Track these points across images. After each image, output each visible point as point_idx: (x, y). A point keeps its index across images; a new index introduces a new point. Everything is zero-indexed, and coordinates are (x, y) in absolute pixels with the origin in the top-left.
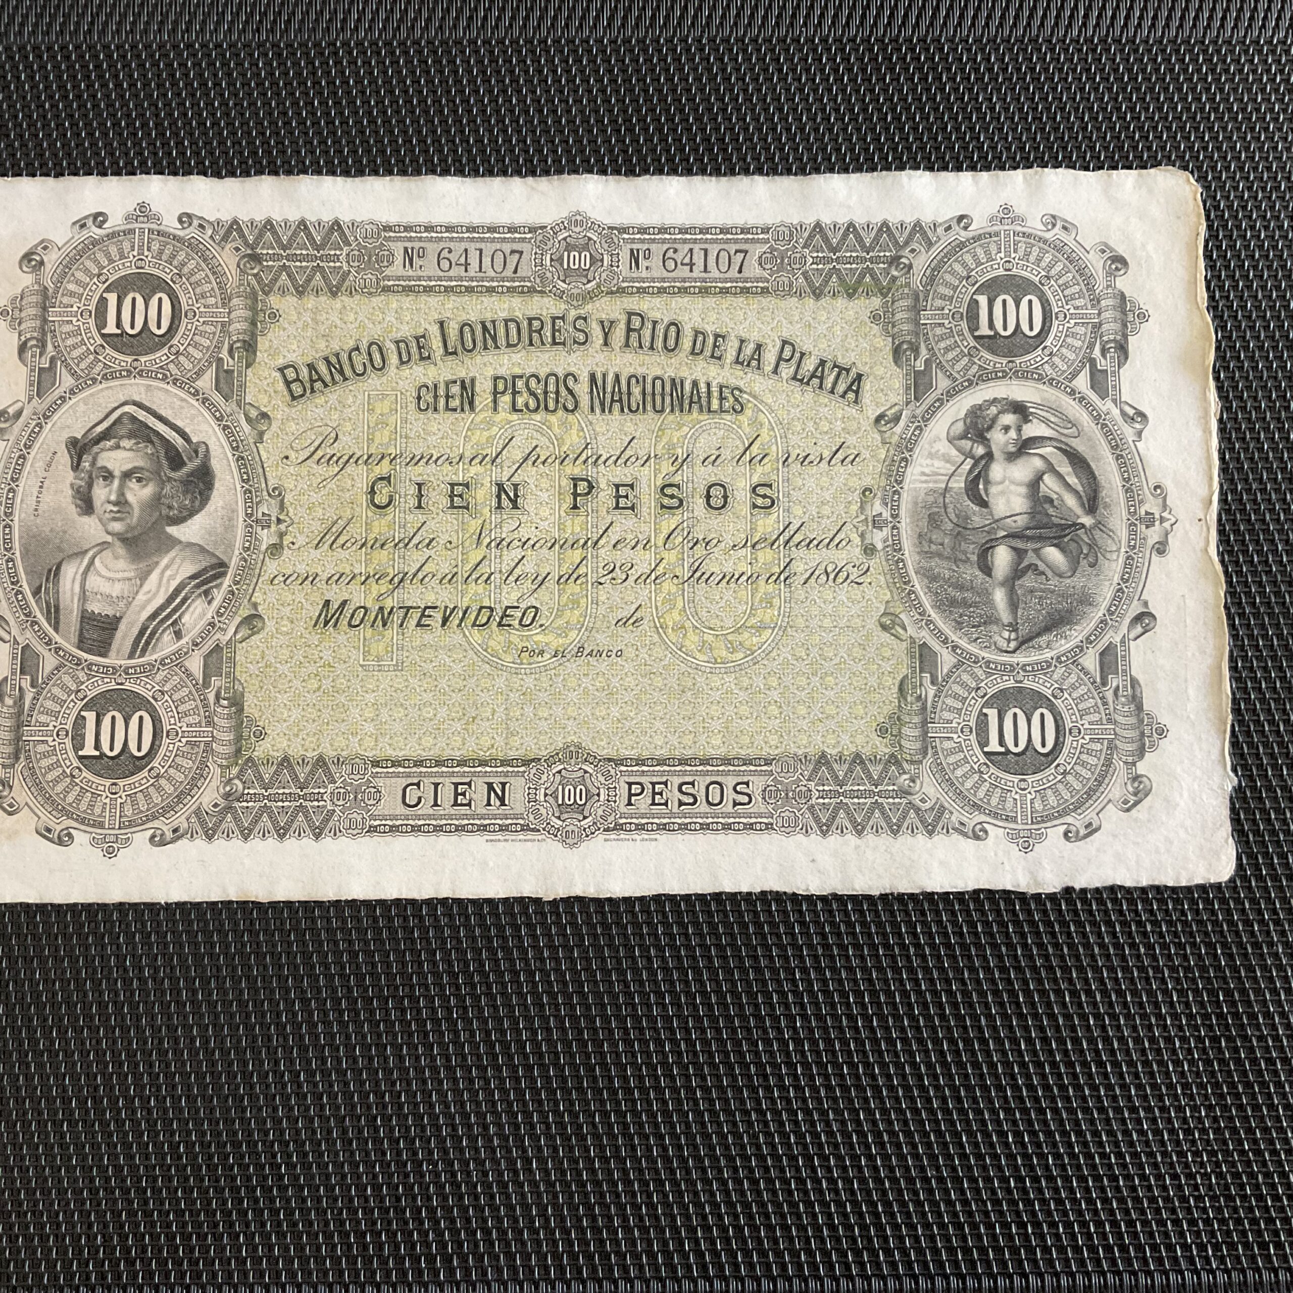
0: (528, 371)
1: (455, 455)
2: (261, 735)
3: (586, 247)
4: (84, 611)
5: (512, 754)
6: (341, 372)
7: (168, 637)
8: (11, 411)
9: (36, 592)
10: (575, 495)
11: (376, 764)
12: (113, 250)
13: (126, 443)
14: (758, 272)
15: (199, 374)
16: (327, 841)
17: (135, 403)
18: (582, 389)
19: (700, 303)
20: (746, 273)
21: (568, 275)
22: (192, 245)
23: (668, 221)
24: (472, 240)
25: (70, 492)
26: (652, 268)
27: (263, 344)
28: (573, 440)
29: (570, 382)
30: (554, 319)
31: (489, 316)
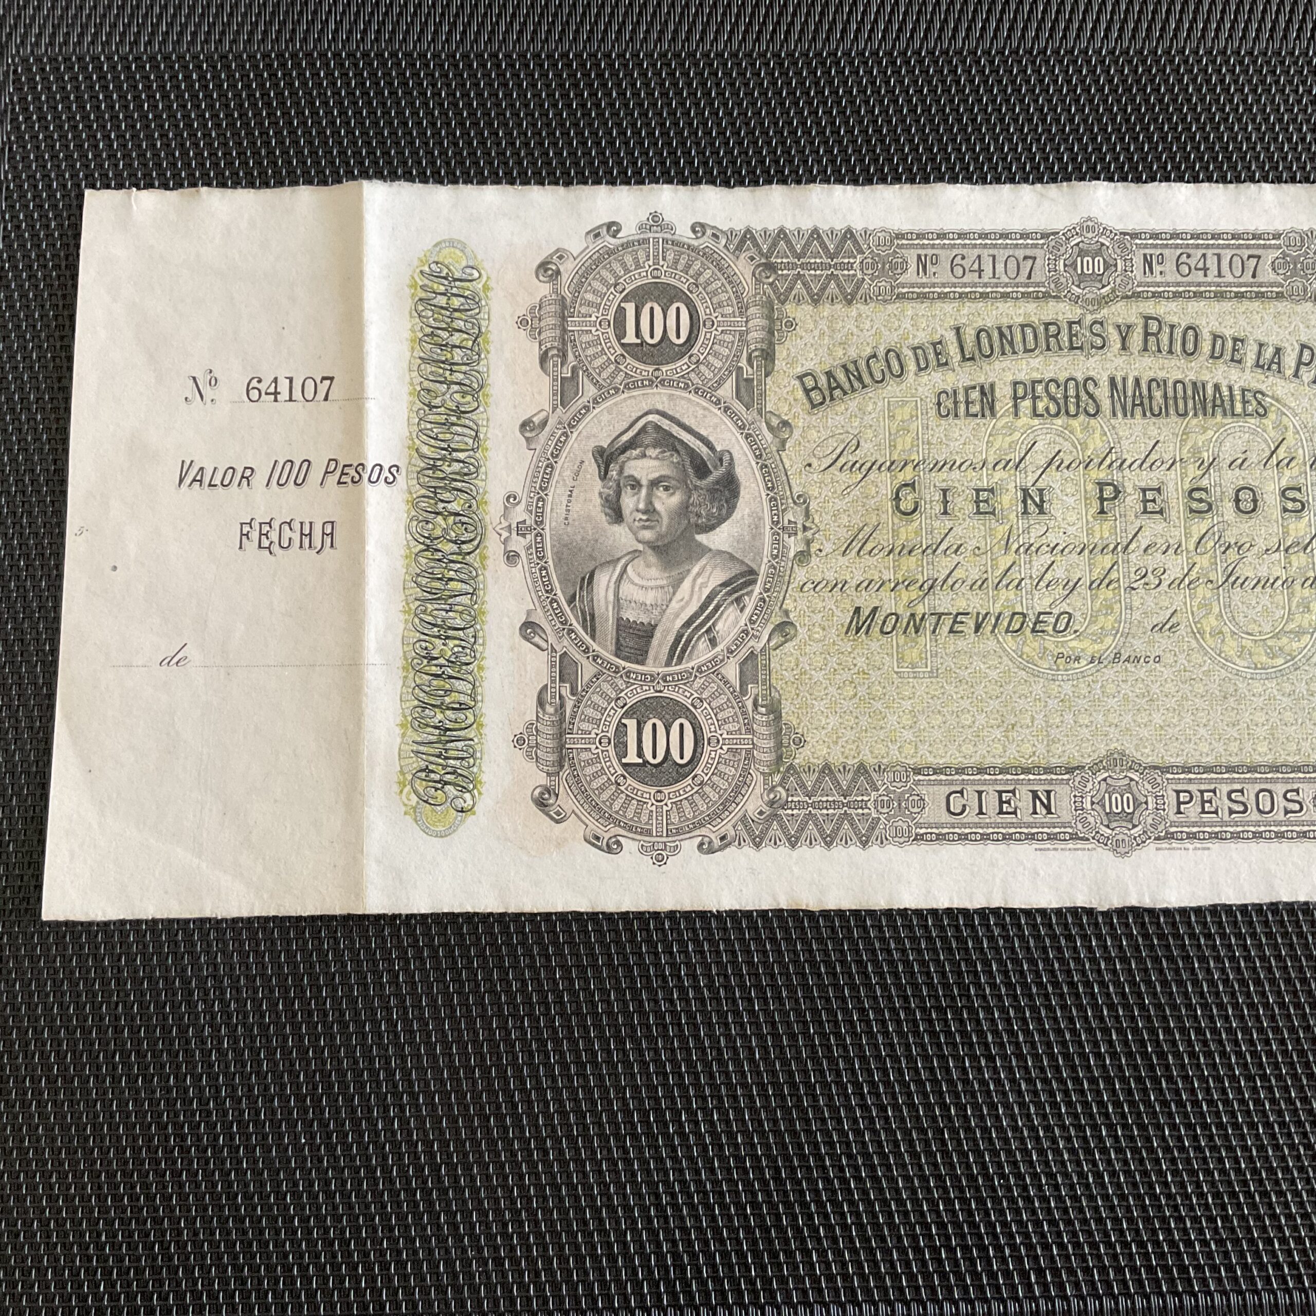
0: (1048, 376)
1: (978, 460)
2: (800, 742)
3: (1098, 253)
4: (619, 619)
5: (1054, 761)
6: (860, 379)
7: (703, 645)
8: (536, 420)
9: (571, 600)
10: (1102, 499)
11: (917, 771)
12: (629, 260)
13: (652, 452)
14: (1272, 277)
15: (720, 383)
16: (874, 849)
17: (658, 412)
18: (1103, 393)
19: (1218, 307)
20: (1260, 279)
21: (1082, 278)
22: (707, 255)
23: (1180, 228)
24: (985, 246)
25: (598, 501)
26: (1167, 273)
27: (781, 352)
28: (1096, 444)
29: (1091, 387)
30: (1070, 324)
31: (1005, 321)
